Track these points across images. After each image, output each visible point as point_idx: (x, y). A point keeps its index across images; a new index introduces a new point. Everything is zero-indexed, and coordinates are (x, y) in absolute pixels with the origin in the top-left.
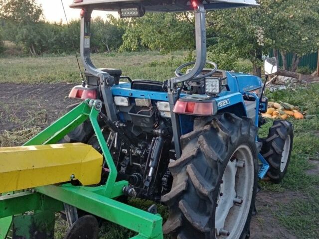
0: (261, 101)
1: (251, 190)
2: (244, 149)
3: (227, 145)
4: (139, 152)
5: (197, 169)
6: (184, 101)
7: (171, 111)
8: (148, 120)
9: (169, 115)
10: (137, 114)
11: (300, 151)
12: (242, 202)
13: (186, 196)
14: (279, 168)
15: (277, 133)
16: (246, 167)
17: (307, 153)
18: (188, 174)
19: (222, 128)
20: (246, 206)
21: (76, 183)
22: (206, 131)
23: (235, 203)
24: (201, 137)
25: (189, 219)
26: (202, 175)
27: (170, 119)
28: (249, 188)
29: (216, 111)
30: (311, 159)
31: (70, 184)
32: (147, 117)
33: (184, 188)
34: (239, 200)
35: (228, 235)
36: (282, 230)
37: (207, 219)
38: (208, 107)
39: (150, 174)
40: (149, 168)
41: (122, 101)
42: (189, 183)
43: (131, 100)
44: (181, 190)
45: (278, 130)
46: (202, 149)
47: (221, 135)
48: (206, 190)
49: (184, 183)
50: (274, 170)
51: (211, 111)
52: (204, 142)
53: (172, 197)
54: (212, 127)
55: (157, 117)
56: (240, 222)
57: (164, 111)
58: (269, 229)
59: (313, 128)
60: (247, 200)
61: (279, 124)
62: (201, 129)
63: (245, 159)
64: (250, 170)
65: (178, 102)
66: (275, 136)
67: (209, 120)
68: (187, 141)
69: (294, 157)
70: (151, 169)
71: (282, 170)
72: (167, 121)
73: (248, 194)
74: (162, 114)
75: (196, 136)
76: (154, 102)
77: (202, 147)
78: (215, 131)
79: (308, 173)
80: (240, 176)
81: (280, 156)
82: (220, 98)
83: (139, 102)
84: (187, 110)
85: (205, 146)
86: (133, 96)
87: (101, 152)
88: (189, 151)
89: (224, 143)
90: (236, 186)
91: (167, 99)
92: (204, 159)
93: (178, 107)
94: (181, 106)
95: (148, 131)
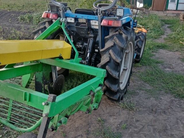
0: (134, 22)
1: (131, 63)
2: (130, 44)
3: (126, 41)
4: (81, 46)
5: (114, 52)
6: (106, 20)
7: (99, 26)
8: (86, 30)
9: (97, 28)
10: (79, 27)
11: (148, 48)
12: (127, 69)
13: (109, 64)
14: (140, 55)
15: (140, 38)
16: (130, 53)
17: (150, 49)
18: (110, 54)
19: (124, 33)
20: (128, 71)
21: (61, 58)
22: (116, 34)
23: (124, 70)
24: (115, 37)
25: (111, 73)
26: (116, 54)
27: (97, 30)
28: (130, 63)
29: (122, 25)
30: (152, 52)
31: (58, 59)
32: (85, 28)
33: (108, 60)
34: (126, 68)
36: (143, 82)
37: (118, 74)
38: (118, 23)
39: (88, 56)
40: (87, 53)
41: (71, 20)
42: (111, 58)
43: (76, 19)
44: (107, 61)
45: (140, 37)
46: (116, 43)
47: (124, 36)
48: (119, 60)
49: (108, 58)
50: (138, 56)
51: (120, 25)
52: (117, 39)
53: (102, 64)
54: (119, 33)
55: (90, 29)
56: (126, 78)
57: (93, 25)
58: (137, 82)
59: (152, 37)
60: (129, 68)
61: (141, 34)
62: (114, 33)
63: (130, 49)
64: (131, 54)
65: (103, 21)
66: (139, 39)
67: (117, 29)
68: (108, 39)
69: (145, 51)
70: (89, 54)
71: (140, 57)
72: (95, 31)
73: (130, 66)
74: (92, 27)
75: (112, 37)
76: (88, 21)
77: (116, 42)
78: (121, 34)
79: (152, 58)
80: (126, 57)
81: (140, 49)
82: (123, 19)
83: (80, 21)
84: (108, 25)
85: (118, 41)
86: (77, 17)
87: (71, 45)
88: (108, 44)
89: (125, 40)
90: (124, 62)
91: (96, 19)
92: (117, 47)
93: (104, 23)
94: (105, 22)
95: (83, 36)
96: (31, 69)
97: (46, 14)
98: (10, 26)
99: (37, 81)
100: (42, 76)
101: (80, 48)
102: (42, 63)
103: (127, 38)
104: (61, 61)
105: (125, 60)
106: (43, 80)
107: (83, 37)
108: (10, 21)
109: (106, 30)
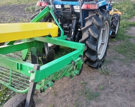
0: (110, 6)
1: (108, 39)
2: (106, 23)
3: (102, 21)
4: (67, 27)
5: (92, 29)
6: (86, 4)
7: (80, 9)
8: (70, 13)
9: (79, 11)
10: (65, 11)
11: (122, 27)
12: (104, 43)
13: (88, 39)
14: (115, 32)
15: (115, 19)
16: (106, 30)
17: (124, 27)
18: (89, 31)
19: (100, 14)
20: (106, 45)
21: (50, 36)
22: (94, 15)
23: (102, 44)
24: (93, 18)
25: (90, 47)
26: (94, 31)
27: (79, 13)
29: (98, 8)
30: (126, 29)
31: (48, 37)
32: (70, 12)
33: (88, 36)
34: (103, 43)
35: (100, 54)
36: (117, 53)
37: (96, 47)
38: (95, 6)
39: (72, 34)
40: (72, 32)
41: (59, 6)
42: (90, 35)
43: (62, 6)
44: (86, 37)
45: (115, 17)
46: (94, 22)
47: (100, 16)
48: (96, 36)
49: (88, 35)
50: (113, 33)
52: (95, 20)
53: (83, 40)
54: (97, 14)
55: (73, 12)
56: (104, 50)
57: (76, 10)
58: (113, 53)
59: (126, 18)
60: (106, 42)
61: (116, 15)
62: (93, 15)
63: (106, 27)
65: (83, 5)
66: (114, 20)
67: (95, 12)
68: (87, 20)
69: (120, 29)
71: (116, 34)
72: (77, 14)
73: (106, 40)
74: (75, 11)
75: (91, 18)
76: (72, 6)
77: (94, 21)
78: (98, 15)
79: (125, 34)
80: (104, 34)
81: (116, 27)
82: (99, 3)
83: (66, 7)
84: (87, 8)
85: (95, 21)
86: (63, 4)
88: (88, 24)
89: (101, 20)
90: (102, 38)
91: (78, 4)
92: (95, 26)
93: (84, 7)
94: (85, 6)
95: (69, 18)
96: (27, 46)
97: (40, 3)
98: (19, 15)
99: (32, 54)
100: (36, 50)
101: (67, 28)
102: (36, 41)
103: (103, 18)
104: (50, 39)
105: (102, 36)
106: (37, 53)
107: (69, 20)
108: (19, 12)
109: (86, 12)
